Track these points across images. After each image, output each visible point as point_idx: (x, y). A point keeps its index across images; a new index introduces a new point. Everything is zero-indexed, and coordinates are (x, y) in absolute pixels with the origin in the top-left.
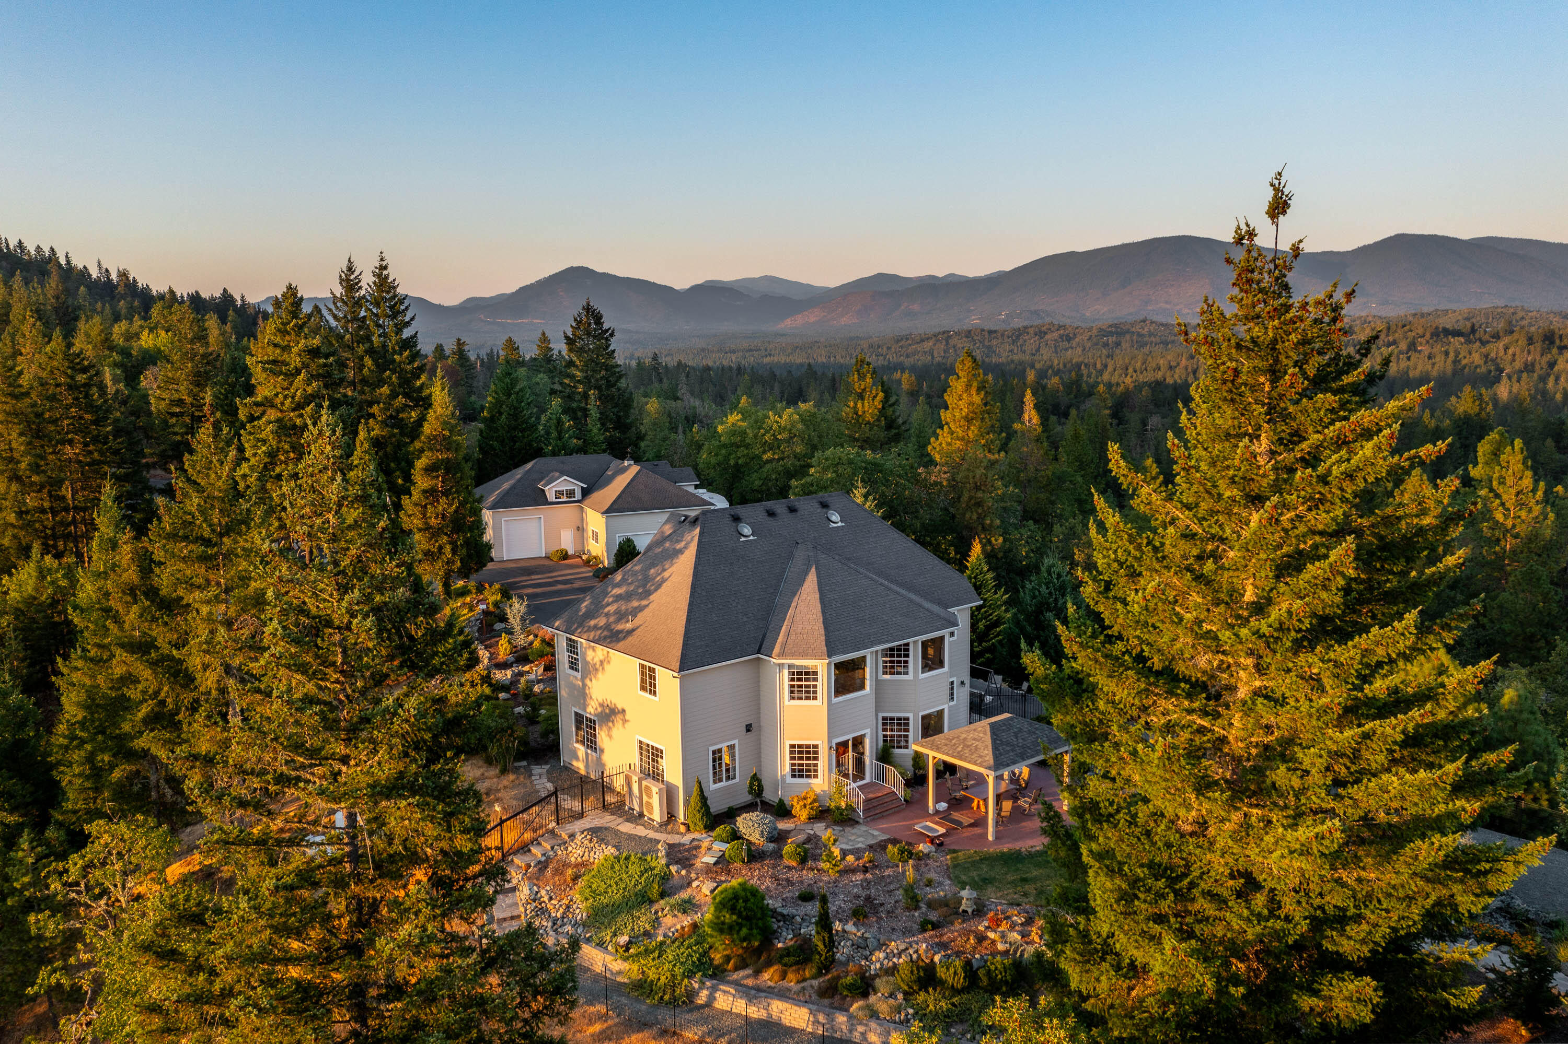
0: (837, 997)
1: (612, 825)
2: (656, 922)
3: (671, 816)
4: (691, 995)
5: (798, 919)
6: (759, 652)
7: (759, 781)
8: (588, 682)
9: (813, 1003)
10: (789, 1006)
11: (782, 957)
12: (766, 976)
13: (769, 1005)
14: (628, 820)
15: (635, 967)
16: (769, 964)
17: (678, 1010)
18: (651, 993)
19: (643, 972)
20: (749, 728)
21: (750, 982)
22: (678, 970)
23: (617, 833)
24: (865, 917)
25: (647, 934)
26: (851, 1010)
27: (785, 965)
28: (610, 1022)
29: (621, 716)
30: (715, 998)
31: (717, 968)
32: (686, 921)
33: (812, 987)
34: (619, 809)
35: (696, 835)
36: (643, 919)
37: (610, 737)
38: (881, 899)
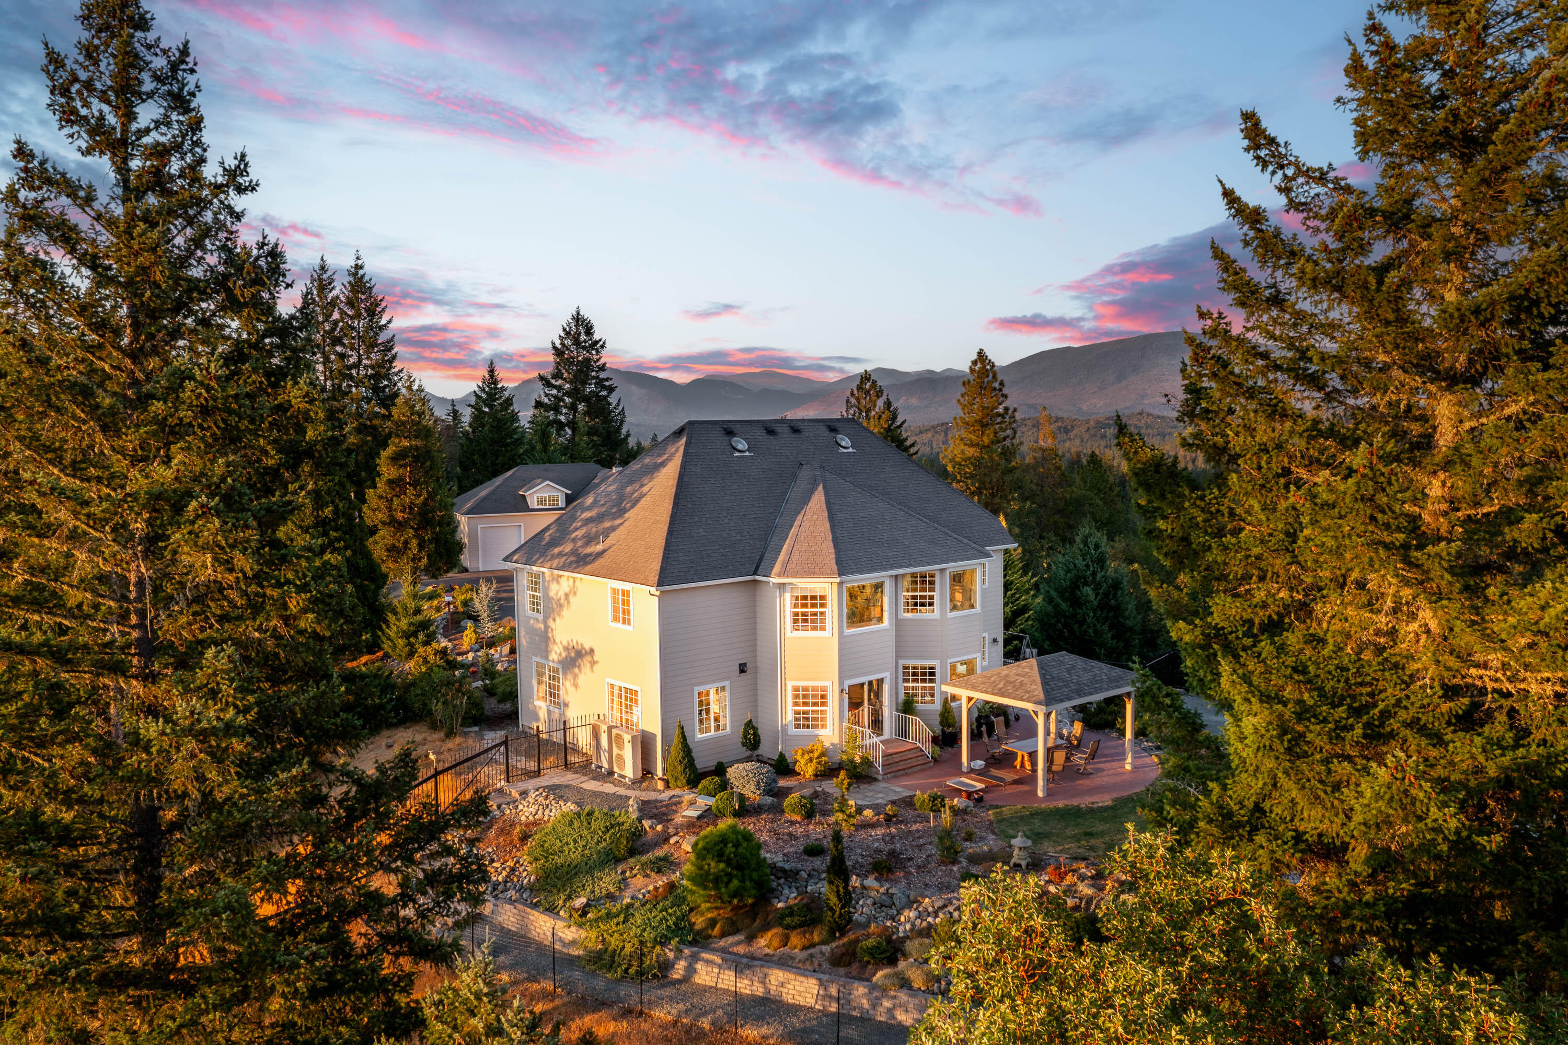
0: (855, 966)
1: (574, 783)
2: (623, 883)
3: (647, 773)
4: (665, 966)
5: (804, 875)
6: (755, 573)
7: (755, 729)
8: (551, 623)
9: (823, 972)
10: (792, 976)
11: (782, 918)
12: (762, 942)
13: (766, 975)
14: (594, 779)
15: (593, 934)
16: (766, 927)
17: (646, 986)
18: (611, 967)
19: (604, 940)
20: (742, 669)
21: (741, 949)
22: (649, 935)
23: (579, 790)
24: (890, 870)
25: (610, 897)
26: (875, 979)
27: (788, 927)
28: (557, 1002)
29: (588, 658)
30: (695, 971)
31: (699, 933)
32: (661, 881)
33: (822, 953)
34: (585, 768)
35: (677, 792)
36: (607, 879)
37: (576, 686)
38: (910, 853)
